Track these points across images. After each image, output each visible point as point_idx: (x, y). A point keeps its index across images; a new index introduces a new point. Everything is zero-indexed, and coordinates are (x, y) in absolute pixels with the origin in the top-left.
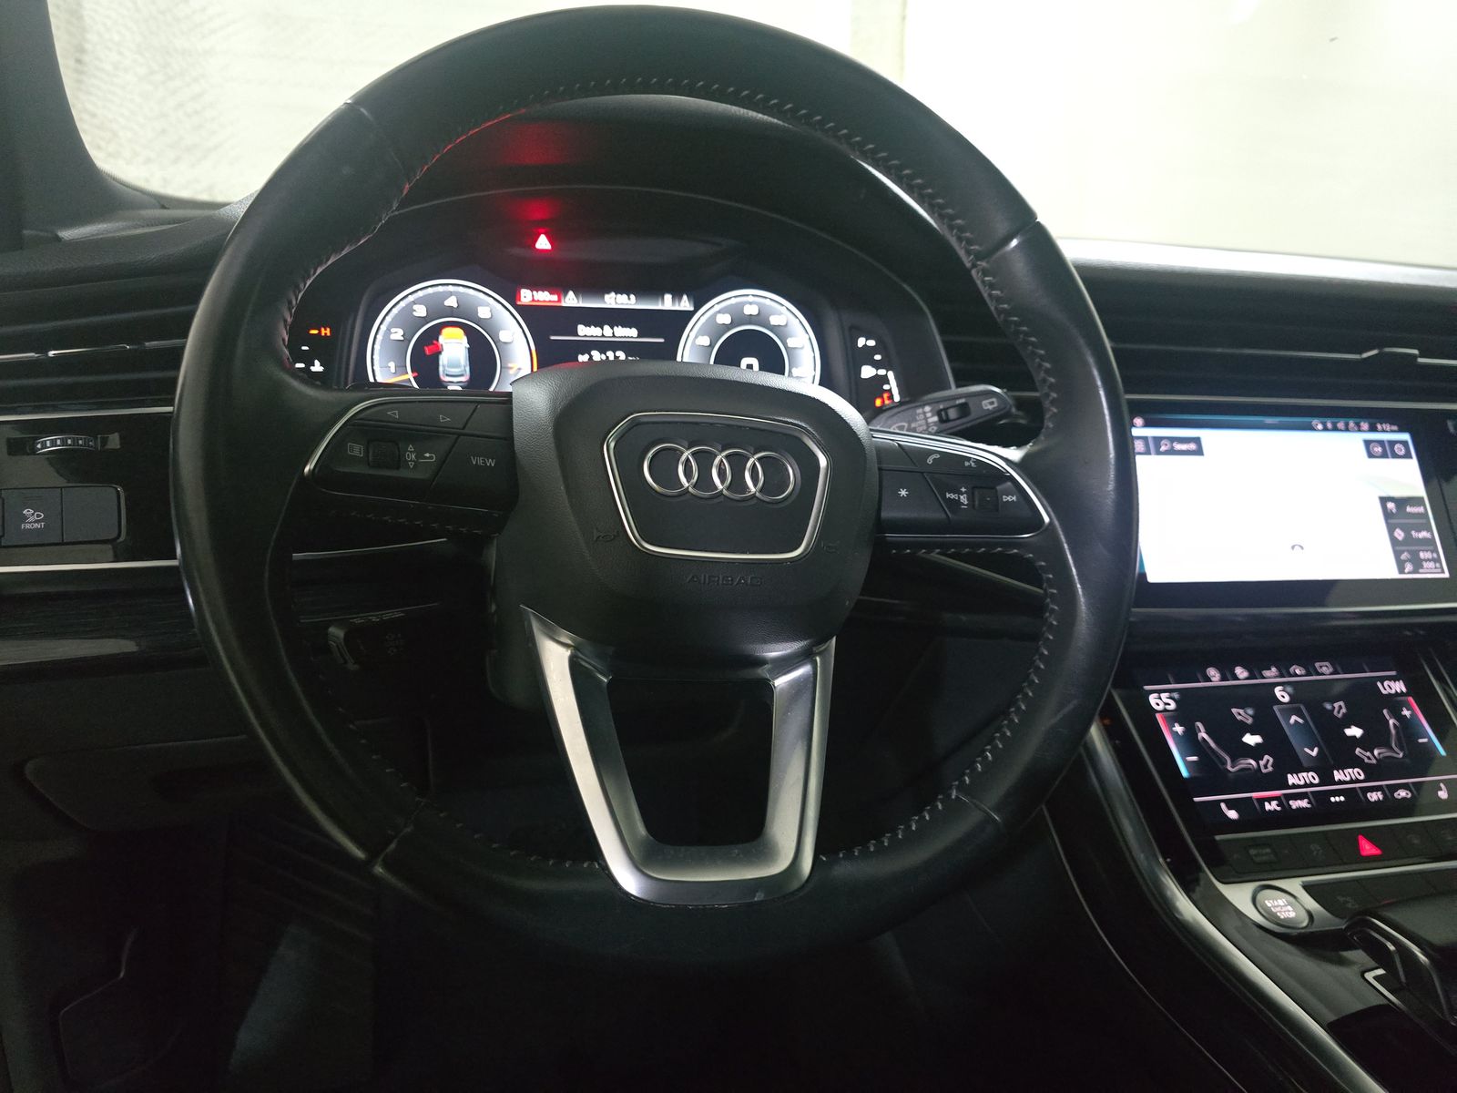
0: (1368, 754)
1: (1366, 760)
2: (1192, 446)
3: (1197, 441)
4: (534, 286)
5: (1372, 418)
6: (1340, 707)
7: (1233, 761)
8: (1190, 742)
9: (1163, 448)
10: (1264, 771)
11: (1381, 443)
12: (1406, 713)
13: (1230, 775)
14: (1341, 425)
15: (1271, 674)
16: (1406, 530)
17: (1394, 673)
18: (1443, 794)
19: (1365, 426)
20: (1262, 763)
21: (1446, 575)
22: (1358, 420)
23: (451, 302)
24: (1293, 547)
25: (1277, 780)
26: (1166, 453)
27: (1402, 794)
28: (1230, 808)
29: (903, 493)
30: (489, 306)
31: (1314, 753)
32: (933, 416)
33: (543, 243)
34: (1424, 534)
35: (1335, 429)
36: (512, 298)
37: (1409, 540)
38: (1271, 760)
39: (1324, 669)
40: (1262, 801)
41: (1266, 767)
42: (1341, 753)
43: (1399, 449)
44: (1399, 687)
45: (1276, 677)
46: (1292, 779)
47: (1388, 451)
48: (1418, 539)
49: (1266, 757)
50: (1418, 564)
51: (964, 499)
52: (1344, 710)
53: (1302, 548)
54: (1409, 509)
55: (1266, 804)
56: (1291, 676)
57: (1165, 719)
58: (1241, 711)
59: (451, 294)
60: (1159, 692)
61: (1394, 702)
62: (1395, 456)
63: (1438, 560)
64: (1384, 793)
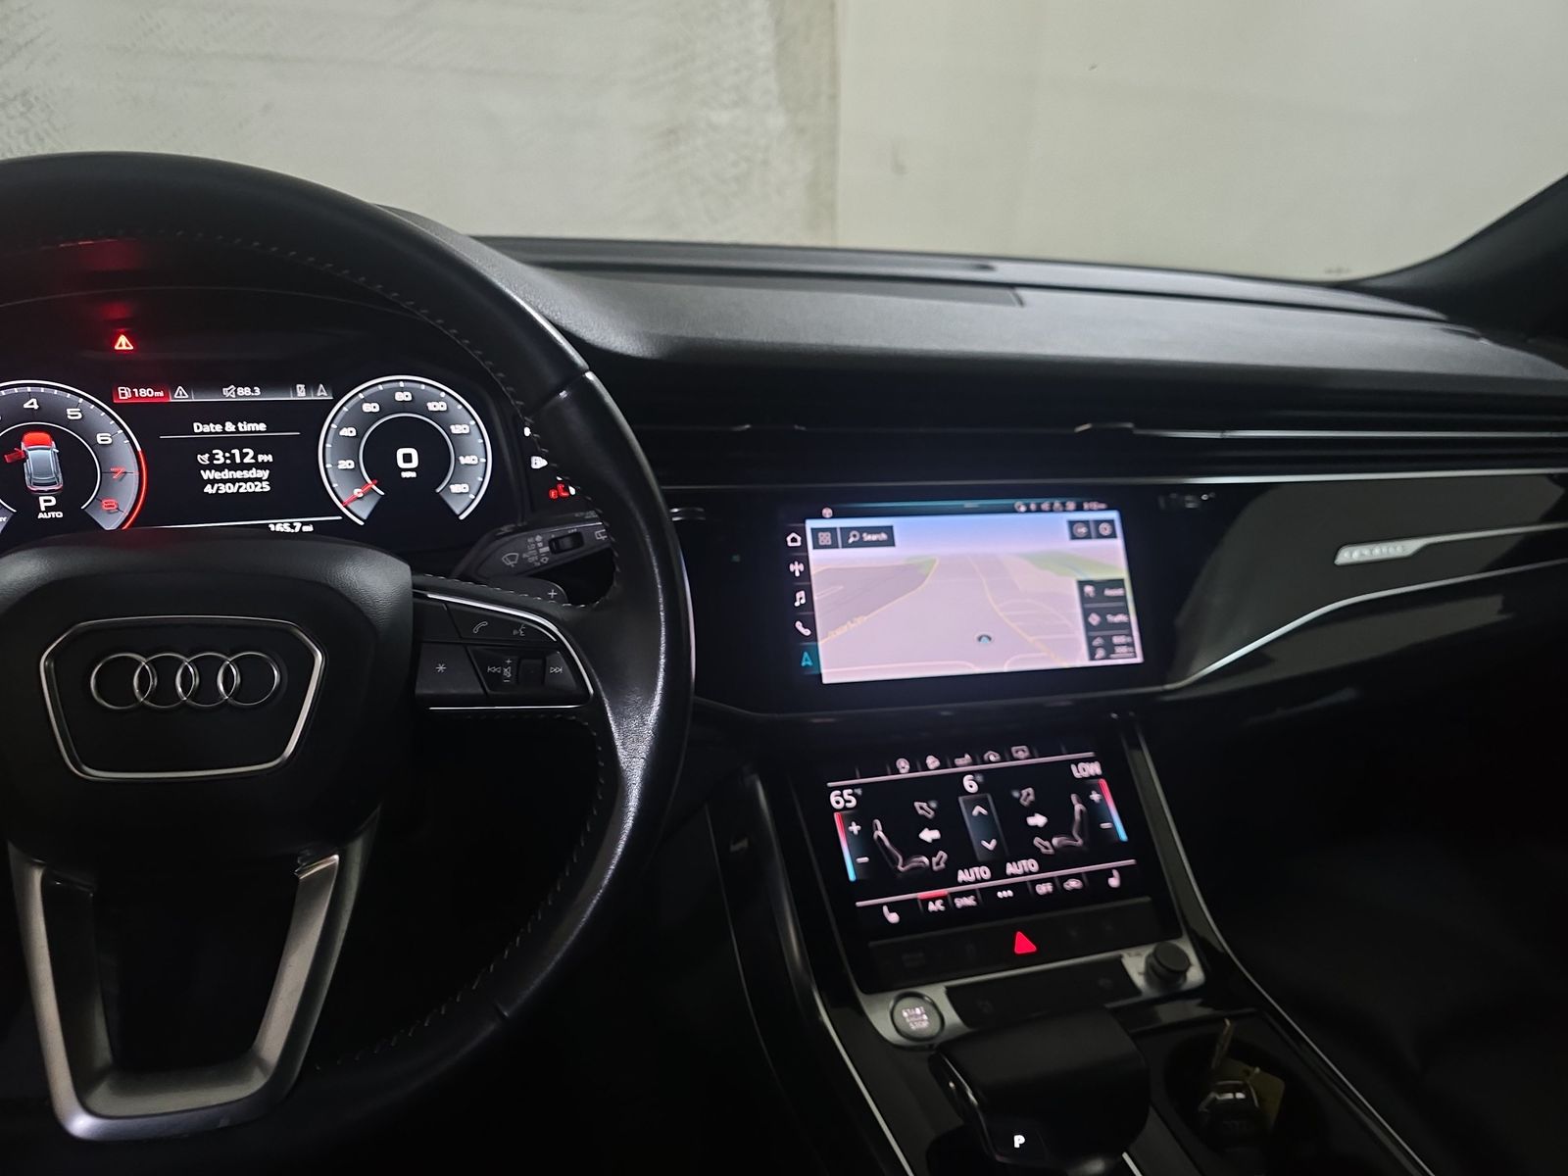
0: (1047, 843)
1: (1043, 850)
2: (883, 536)
3: (889, 530)
4: (134, 384)
5: (1078, 496)
6: (1028, 795)
7: (904, 860)
8: (865, 842)
9: (851, 540)
10: (935, 868)
11: (1086, 523)
12: (1095, 797)
13: (899, 875)
14: (1045, 506)
15: (963, 762)
16: (1102, 613)
17: (1090, 754)
18: (1114, 882)
19: (1071, 505)
20: (935, 860)
21: (1139, 659)
22: (1063, 500)
23: (32, 404)
24: (980, 639)
25: (948, 877)
26: (855, 545)
27: (1073, 884)
28: (891, 911)
29: (441, 668)
30: (78, 407)
31: (991, 845)
32: (544, 546)
33: (123, 343)
34: (1120, 618)
35: (1039, 510)
36: (108, 397)
37: (1105, 625)
38: (945, 856)
39: (1020, 753)
40: (925, 902)
41: (938, 864)
42: (1018, 843)
43: (1105, 529)
44: (1094, 769)
45: (969, 765)
46: (962, 876)
47: (1093, 531)
48: (1114, 624)
49: (941, 853)
50: (1110, 649)
51: (507, 672)
52: (1031, 798)
53: (990, 639)
54: (1108, 592)
55: (931, 903)
56: (984, 763)
57: (842, 818)
58: (924, 805)
59: (30, 396)
60: (841, 788)
61: (1085, 786)
62: (1100, 536)
63: (1131, 645)
64: (1054, 885)
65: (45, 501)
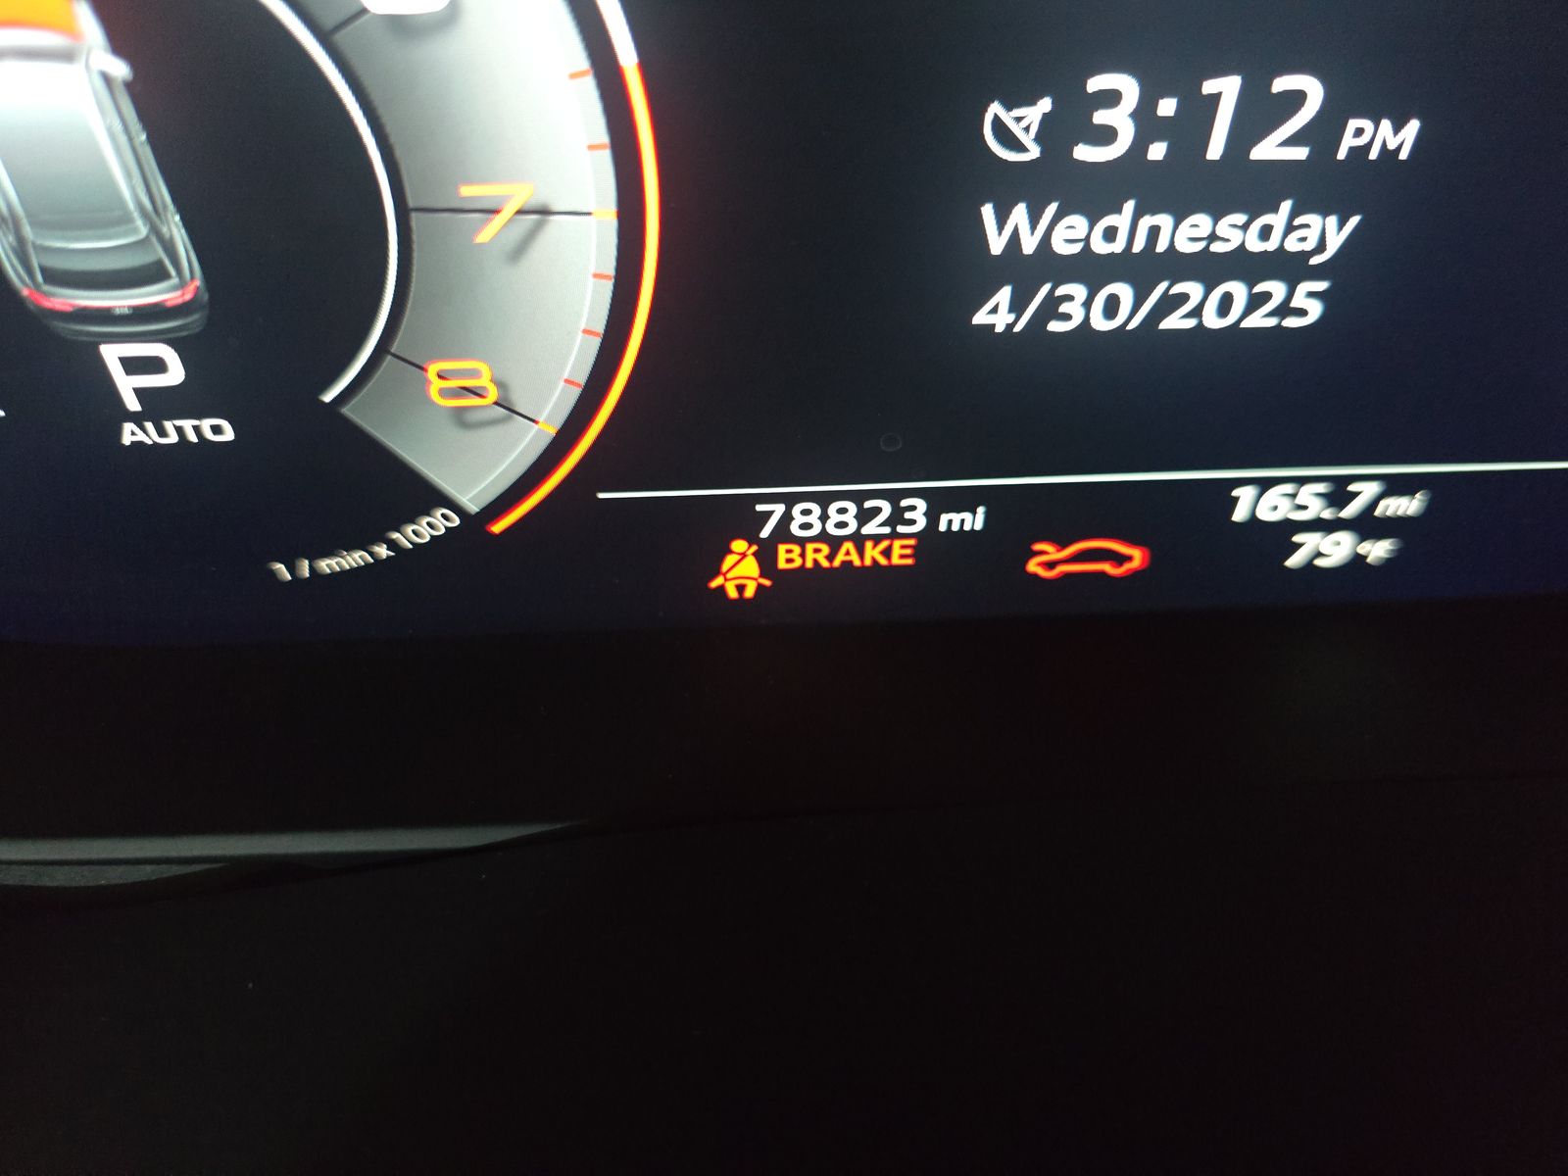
65: (132, 366)
